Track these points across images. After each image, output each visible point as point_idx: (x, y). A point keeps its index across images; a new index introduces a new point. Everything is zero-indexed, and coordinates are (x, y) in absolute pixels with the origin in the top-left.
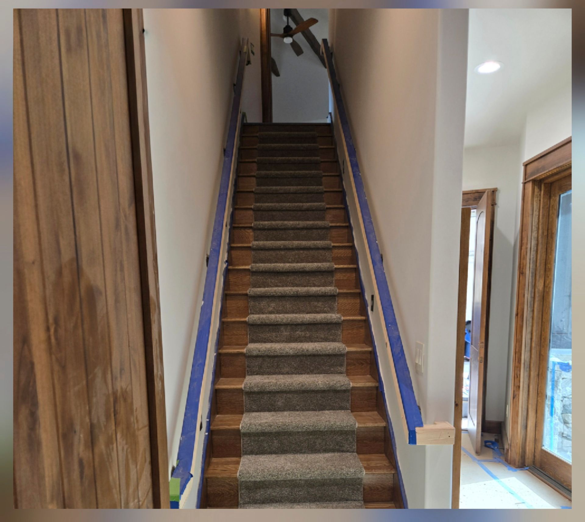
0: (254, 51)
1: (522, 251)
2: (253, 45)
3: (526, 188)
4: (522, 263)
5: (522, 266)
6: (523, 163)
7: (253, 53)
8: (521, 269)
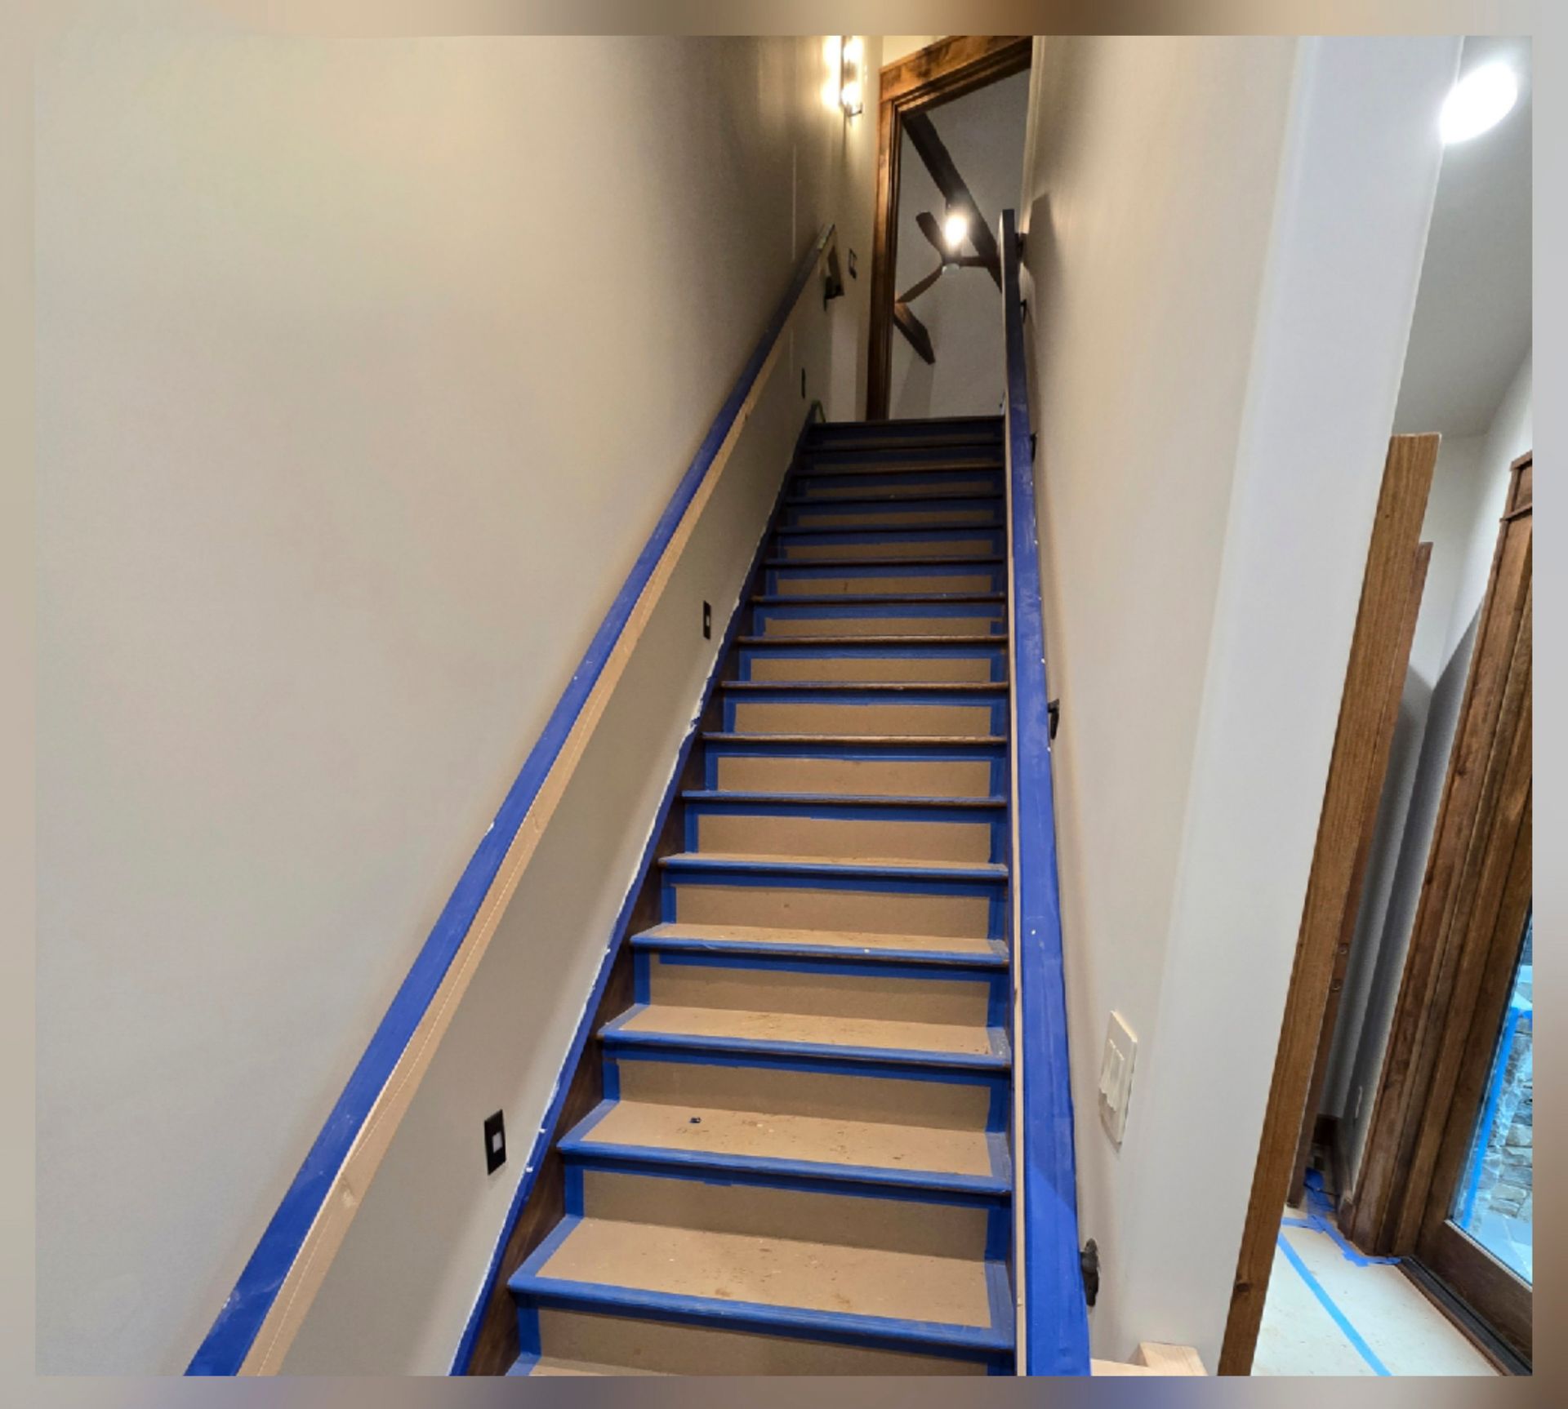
0: (857, 269)
1: (1472, 712)
2: (854, 256)
3: (1510, 533)
4: (1465, 743)
5: (1464, 751)
6: (1513, 463)
7: (853, 273)
8: (1461, 762)
